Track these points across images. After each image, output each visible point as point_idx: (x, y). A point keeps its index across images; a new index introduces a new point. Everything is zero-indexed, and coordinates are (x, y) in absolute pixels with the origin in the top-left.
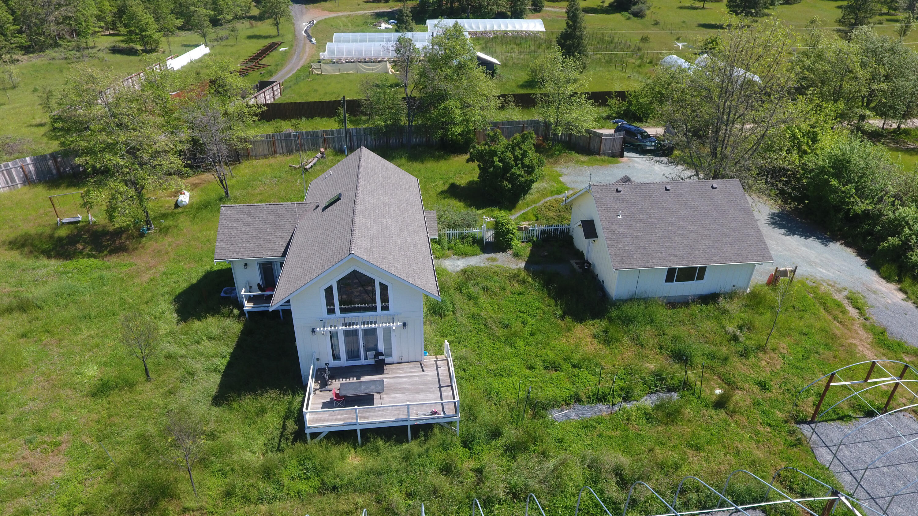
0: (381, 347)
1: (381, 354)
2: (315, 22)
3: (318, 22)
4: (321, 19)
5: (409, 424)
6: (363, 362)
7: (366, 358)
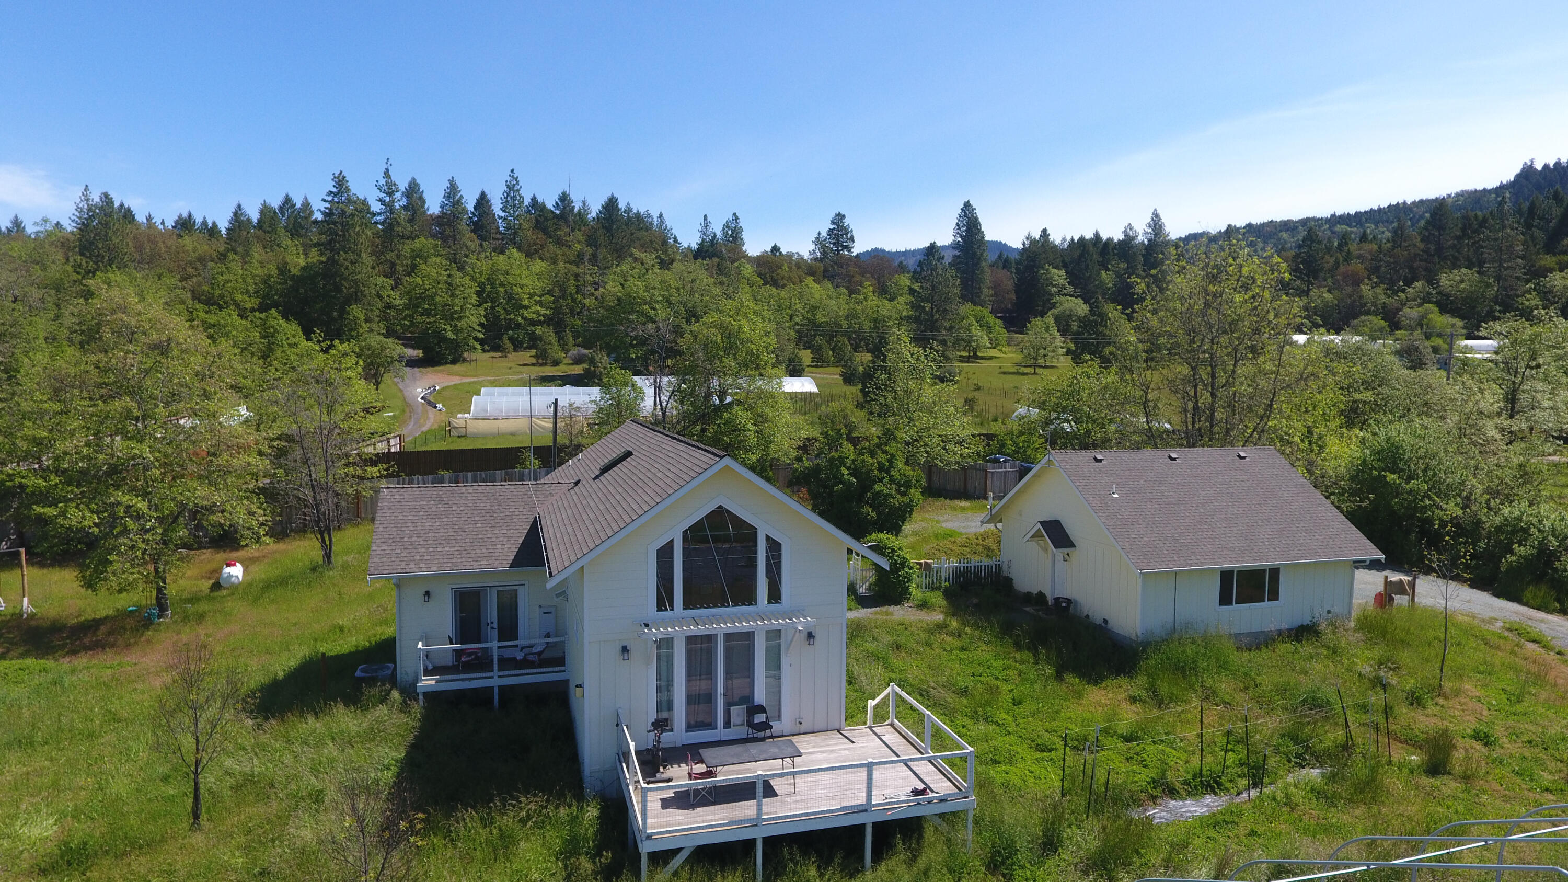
0: (760, 697)
1: (761, 709)
2: (437, 388)
3: (443, 389)
4: (447, 384)
5: (867, 819)
6: (720, 733)
7: (727, 724)
